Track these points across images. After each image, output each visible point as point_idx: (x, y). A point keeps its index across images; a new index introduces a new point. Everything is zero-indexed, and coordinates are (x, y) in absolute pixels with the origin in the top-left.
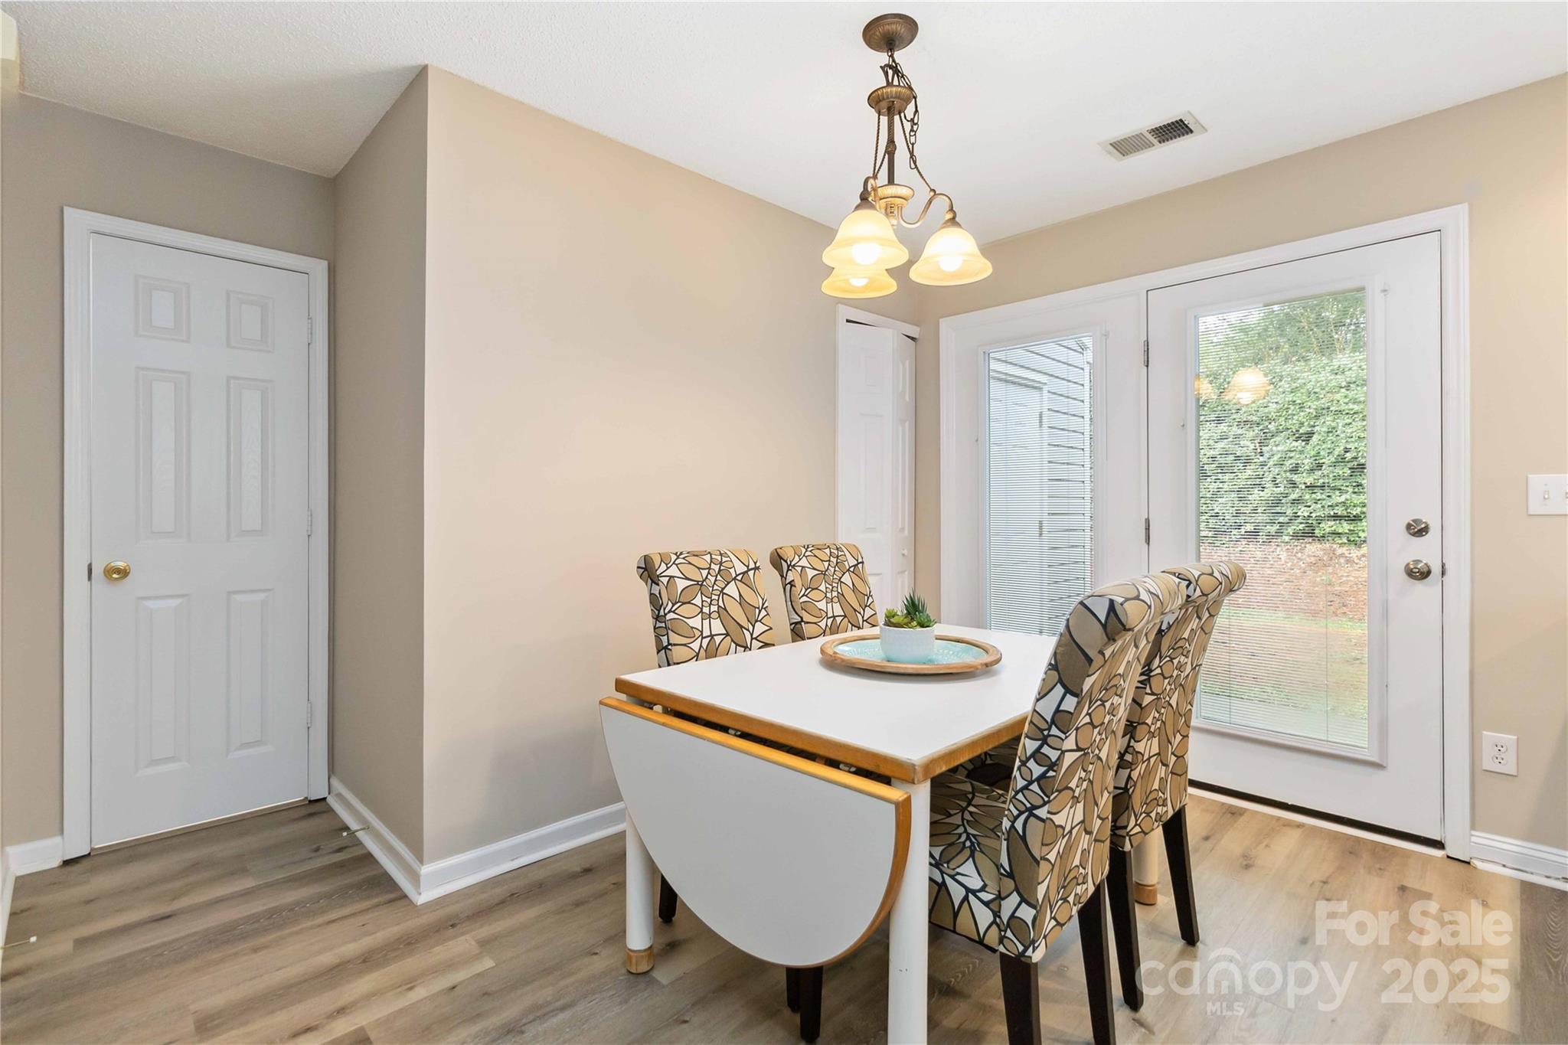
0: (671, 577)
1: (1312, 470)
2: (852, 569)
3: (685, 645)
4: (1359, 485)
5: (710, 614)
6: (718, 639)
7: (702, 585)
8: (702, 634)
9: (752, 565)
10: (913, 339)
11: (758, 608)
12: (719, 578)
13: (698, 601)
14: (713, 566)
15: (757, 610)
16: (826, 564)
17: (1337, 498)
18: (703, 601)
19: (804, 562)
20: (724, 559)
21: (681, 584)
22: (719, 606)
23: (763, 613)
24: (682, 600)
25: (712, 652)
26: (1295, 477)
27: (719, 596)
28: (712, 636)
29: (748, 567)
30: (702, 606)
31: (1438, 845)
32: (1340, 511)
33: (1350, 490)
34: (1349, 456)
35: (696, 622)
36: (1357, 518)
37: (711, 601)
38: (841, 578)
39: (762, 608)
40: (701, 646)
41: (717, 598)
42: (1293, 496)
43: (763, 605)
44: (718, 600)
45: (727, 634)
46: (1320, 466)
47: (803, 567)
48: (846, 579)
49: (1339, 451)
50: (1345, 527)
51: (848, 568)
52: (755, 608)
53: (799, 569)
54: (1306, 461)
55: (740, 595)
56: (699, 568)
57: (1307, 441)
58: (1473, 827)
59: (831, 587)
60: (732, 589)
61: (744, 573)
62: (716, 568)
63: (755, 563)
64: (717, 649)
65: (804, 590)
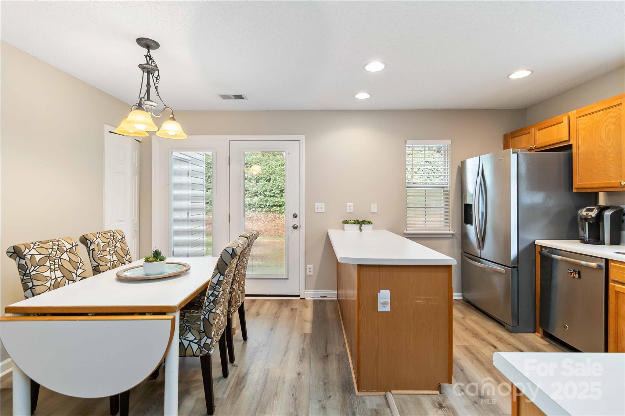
1: (270, 191)
2: (120, 240)
3: (42, 285)
4: (282, 196)
5: (55, 269)
6: (59, 280)
7: (49, 256)
8: (51, 279)
9: (74, 244)
11: (79, 263)
12: (58, 252)
13: (48, 264)
14: (54, 247)
15: (78, 264)
16: (109, 240)
17: (277, 200)
18: (50, 264)
19: (99, 240)
20: (60, 243)
21: (38, 257)
22: (59, 265)
23: (81, 264)
24: (39, 264)
25: (57, 286)
26: (266, 193)
27: (59, 260)
28: (56, 279)
29: (72, 245)
30: (50, 266)
31: (299, 296)
32: (277, 203)
33: (280, 197)
34: (280, 187)
35: (48, 274)
36: (281, 206)
37: (55, 263)
38: (115, 245)
39: (81, 262)
40: (51, 284)
41: (57, 261)
42: (266, 199)
43: (81, 261)
44: (58, 262)
45: (64, 276)
46: (272, 190)
47: (98, 242)
48: (118, 245)
49: (277, 185)
50: (278, 208)
51: (118, 240)
52: (77, 263)
53: (97, 243)
54: (269, 188)
55: (69, 258)
56: (47, 249)
57: (269, 182)
58: (305, 290)
59: (111, 249)
60: (65, 256)
61: (70, 248)
62: (56, 248)
63: (76, 243)
64: (59, 284)
65: (99, 252)
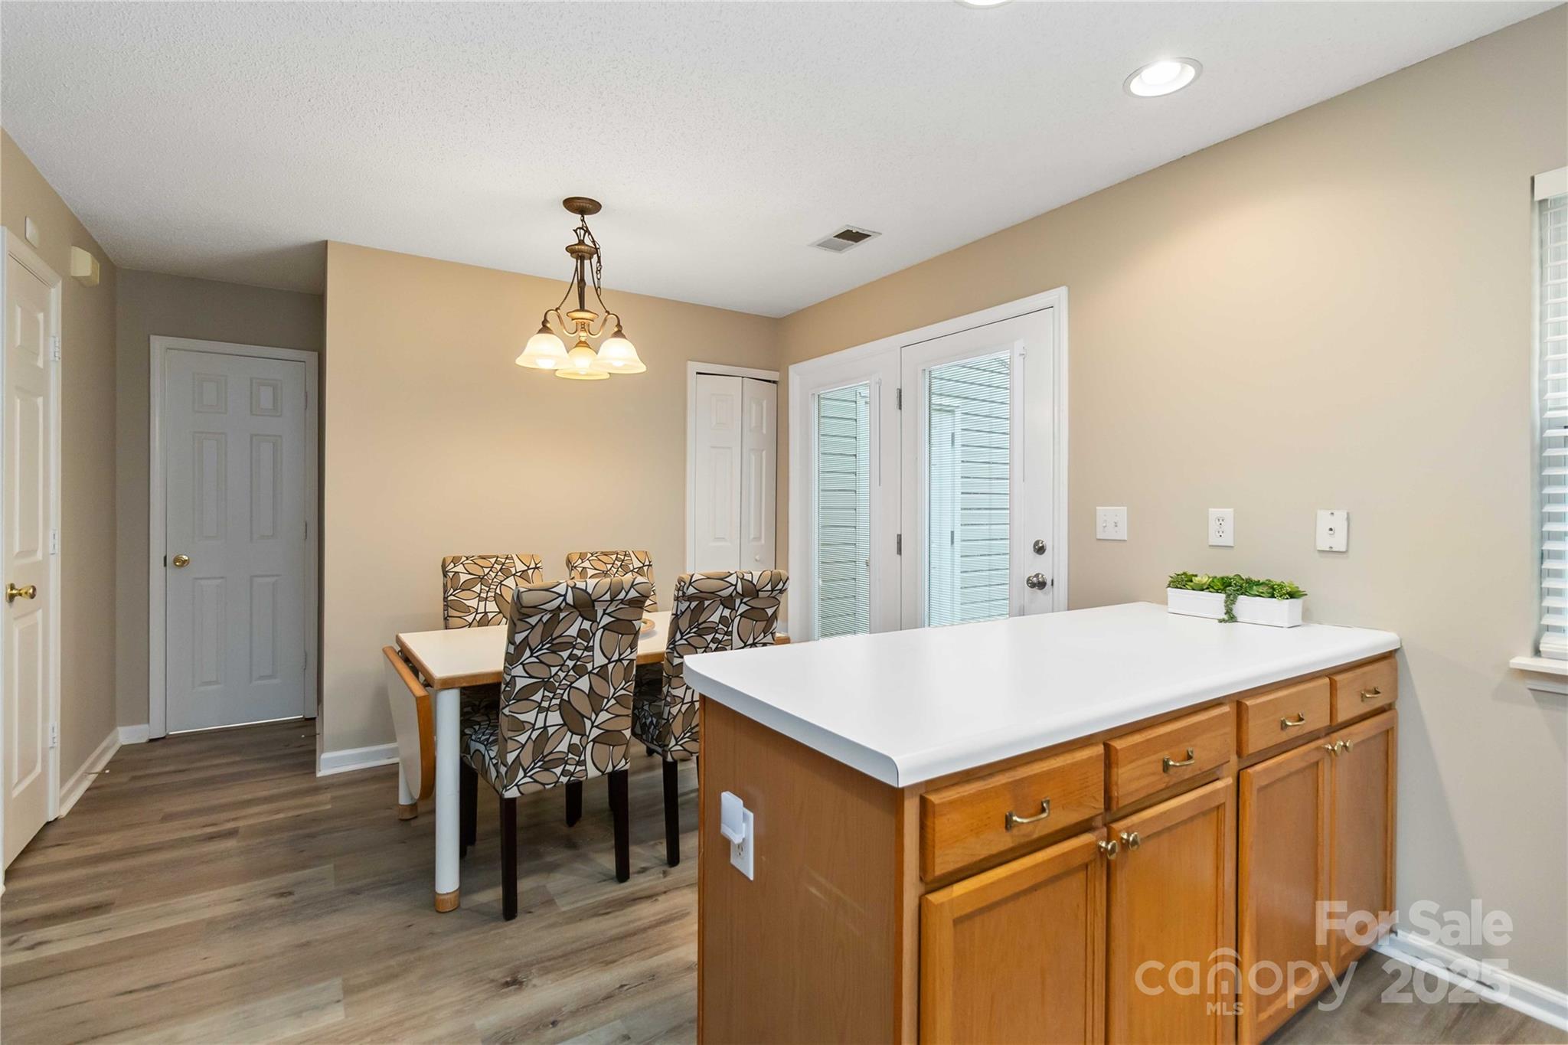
0: (456, 572)
3: (460, 617)
5: (487, 598)
10: (774, 382)
13: (477, 589)
18: (481, 589)
21: (464, 577)
22: (496, 593)
24: (463, 587)
30: (481, 592)
35: (473, 603)
44: (496, 589)
45: (500, 612)
